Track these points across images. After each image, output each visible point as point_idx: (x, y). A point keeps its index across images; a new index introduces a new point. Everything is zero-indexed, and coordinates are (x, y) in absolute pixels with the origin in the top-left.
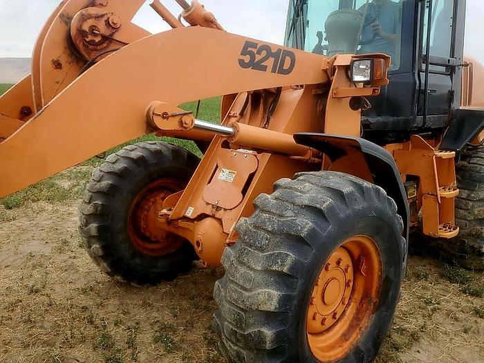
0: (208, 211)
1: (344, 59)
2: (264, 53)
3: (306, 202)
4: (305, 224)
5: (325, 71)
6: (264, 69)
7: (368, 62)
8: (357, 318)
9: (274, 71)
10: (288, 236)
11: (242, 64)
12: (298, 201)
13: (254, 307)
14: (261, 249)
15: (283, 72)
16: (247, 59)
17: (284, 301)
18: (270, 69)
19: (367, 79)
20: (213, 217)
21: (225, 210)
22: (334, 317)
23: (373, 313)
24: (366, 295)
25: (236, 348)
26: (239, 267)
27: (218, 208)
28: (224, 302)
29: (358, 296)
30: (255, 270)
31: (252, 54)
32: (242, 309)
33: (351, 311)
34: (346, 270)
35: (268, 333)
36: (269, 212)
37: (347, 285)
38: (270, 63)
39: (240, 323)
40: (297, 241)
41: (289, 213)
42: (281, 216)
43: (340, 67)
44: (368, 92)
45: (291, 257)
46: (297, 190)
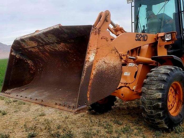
0: (123, 85)
1: (161, 34)
2: (140, 36)
3: (163, 72)
4: (165, 77)
5: (155, 39)
6: (141, 40)
7: (170, 35)
8: (178, 107)
9: (143, 41)
10: (161, 80)
11: (136, 40)
12: (161, 72)
13: (155, 98)
14: (154, 85)
15: (145, 40)
16: (137, 38)
17: (163, 95)
18: (142, 40)
19: (170, 39)
20: (125, 86)
21: (129, 83)
22: (172, 106)
23: (182, 105)
24: (179, 100)
25: (150, 110)
26: (148, 90)
27: (127, 84)
28: (145, 100)
29: (177, 100)
30: (153, 90)
31: (138, 37)
32: (151, 100)
33: (175, 104)
34: (173, 92)
35: (160, 104)
36: (154, 76)
37: (174, 97)
38: (142, 39)
39: (151, 103)
40: (163, 81)
41: (159, 75)
42: (158, 77)
43: (160, 37)
44: (171, 43)
45: (163, 85)
46: (159, 70)
